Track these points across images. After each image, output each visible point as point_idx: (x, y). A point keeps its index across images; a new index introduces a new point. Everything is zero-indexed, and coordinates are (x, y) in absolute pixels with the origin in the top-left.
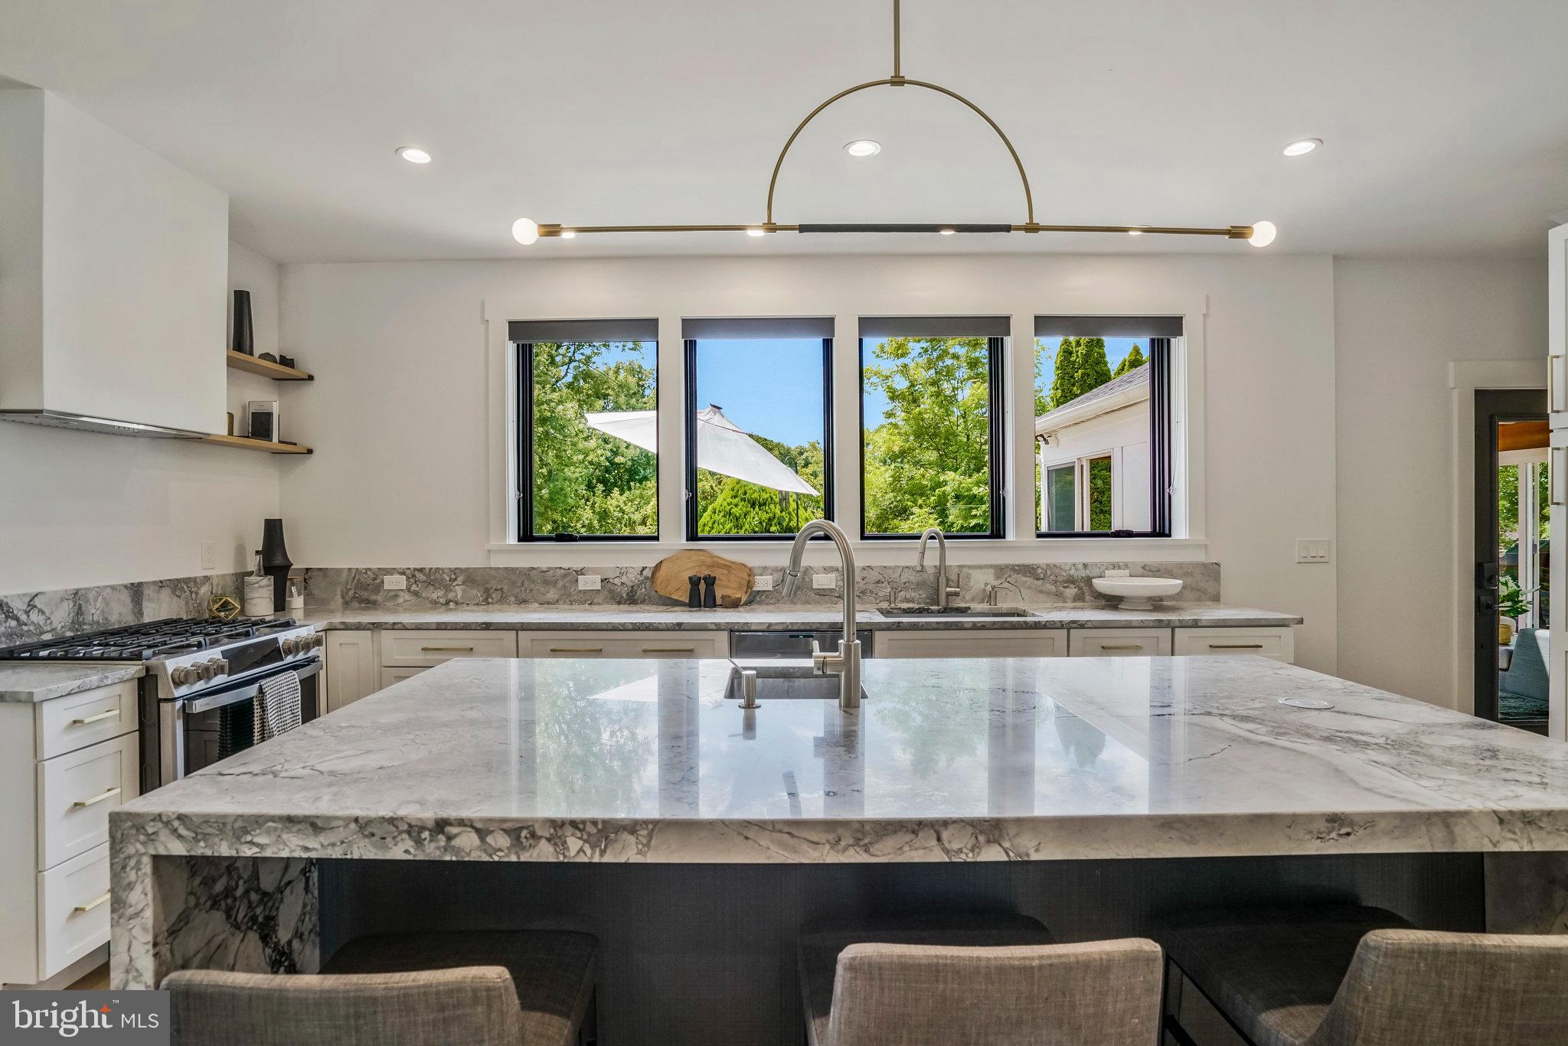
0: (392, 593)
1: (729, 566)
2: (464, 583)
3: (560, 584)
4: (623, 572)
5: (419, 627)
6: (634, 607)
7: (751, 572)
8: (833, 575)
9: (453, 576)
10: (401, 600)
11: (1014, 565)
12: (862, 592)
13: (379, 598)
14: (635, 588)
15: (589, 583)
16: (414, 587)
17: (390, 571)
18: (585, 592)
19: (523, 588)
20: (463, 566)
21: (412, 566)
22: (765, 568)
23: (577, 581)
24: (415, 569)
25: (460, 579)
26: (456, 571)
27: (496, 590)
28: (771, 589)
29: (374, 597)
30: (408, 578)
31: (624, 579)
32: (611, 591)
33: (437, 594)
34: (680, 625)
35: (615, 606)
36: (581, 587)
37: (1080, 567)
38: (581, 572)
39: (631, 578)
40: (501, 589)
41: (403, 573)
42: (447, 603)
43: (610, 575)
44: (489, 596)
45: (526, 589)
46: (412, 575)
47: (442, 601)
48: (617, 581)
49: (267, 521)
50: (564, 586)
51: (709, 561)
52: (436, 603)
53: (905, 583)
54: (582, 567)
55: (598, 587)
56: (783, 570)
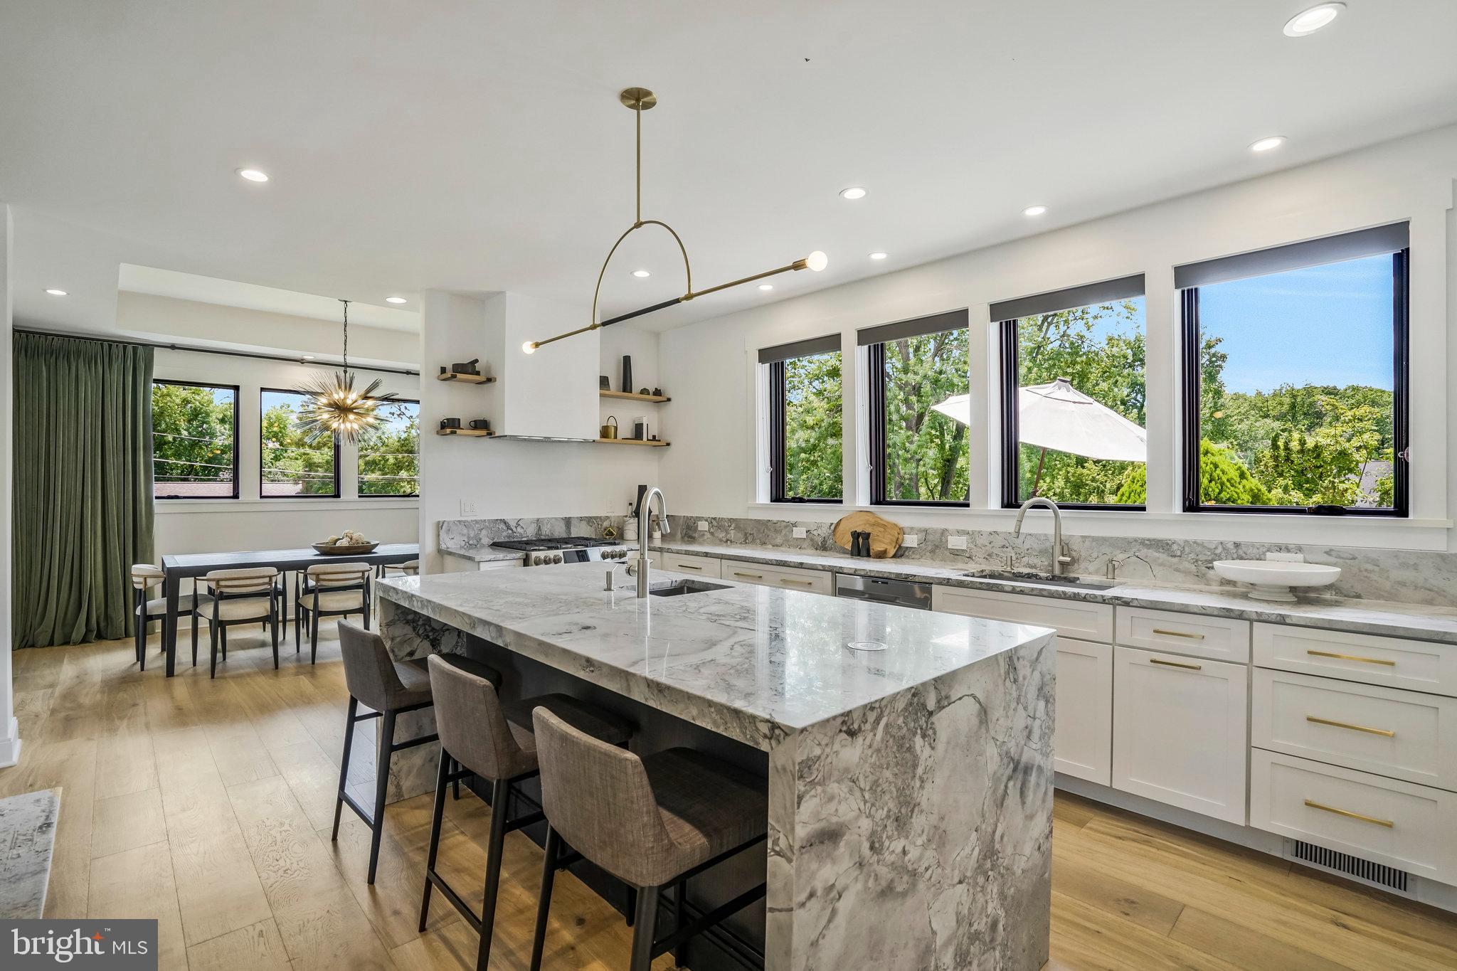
0: (702, 533)
1: (885, 526)
3: (784, 532)
4: (819, 526)
6: (824, 553)
7: (902, 531)
8: (964, 538)
9: (730, 523)
10: (706, 538)
12: (989, 555)
13: (696, 535)
14: (826, 538)
15: (799, 533)
16: (712, 530)
17: (700, 519)
18: (797, 539)
21: (711, 516)
22: (912, 528)
23: (793, 531)
24: (713, 517)
25: (733, 526)
26: (731, 520)
27: (750, 534)
28: (916, 546)
29: (694, 535)
30: (709, 523)
31: (820, 532)
32: (812, 540)
33: (722, 535)
34: (802, 564)
35: (814, 551)
36: (795, 535)
37: (1231, 546)
38: (795, 525)
39: (824, 532)
40: (754, 533)
41: (706, 520)
42: (727, 541)
43: (812, 528)
44: (746, 539)
45: (766, 534)
46: (712, 521)
47: (724, 539)
48: (815, 533)
49: (639, 486)
50: (785, 534)
51: (872, 520)
52: (721, 540)
53: (1028, 550)
54: (795, 521)
55: (804, 536)
56: (926, 531)
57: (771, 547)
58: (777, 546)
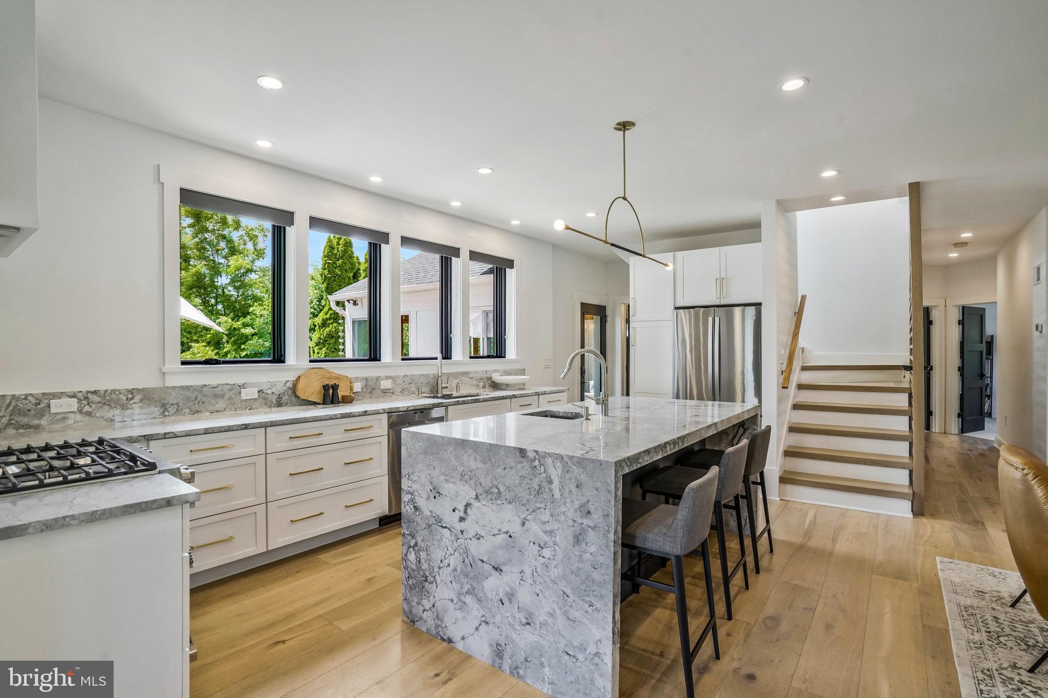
0: (60, 415)
1: (339, 378)
2: (141, 401)
3: (227, 396)
4: (273, 385)
5: (189, 434)
6: (280, 408)
7: (351, 381)
8: (390, 381)
9: (130, 396)
10: (71, 421)
11: (462, 372)
12: (403, 390)
13: (44, 421)
14: (281, 396)
15: (250, 393)
16: (87, 408)
17: (59, 395)
18: (246, 401)
19: (196, 402)
20: (140, 387)
21: (84, 389)
22: (357, 378)
23: (240, 393)
24: (88, 392)
25: (138, 398)
26: (132, 392)
27: (172, 404)
28: (361, 390)
29: (38, 421)
30: (80, 400)
31: (274, 390)
32: (265, 399)
35: (268, 410)
36: (244, 397)
37: (484, 372)
38: (243, 386)
39: (280, 389)
40: (177, 404)
41: (74, 396)
43: (264, 387)
44: (166, 410)
45: (199, 402)
46: (84, 398)
48: (269, 391)
50: (230, 398)
51: (328, 375)
52: (113, 420)
54: (244, 382)
55: (256, 396)
56: (366, 379)
57: (209, 414)
58: (218, 411)
